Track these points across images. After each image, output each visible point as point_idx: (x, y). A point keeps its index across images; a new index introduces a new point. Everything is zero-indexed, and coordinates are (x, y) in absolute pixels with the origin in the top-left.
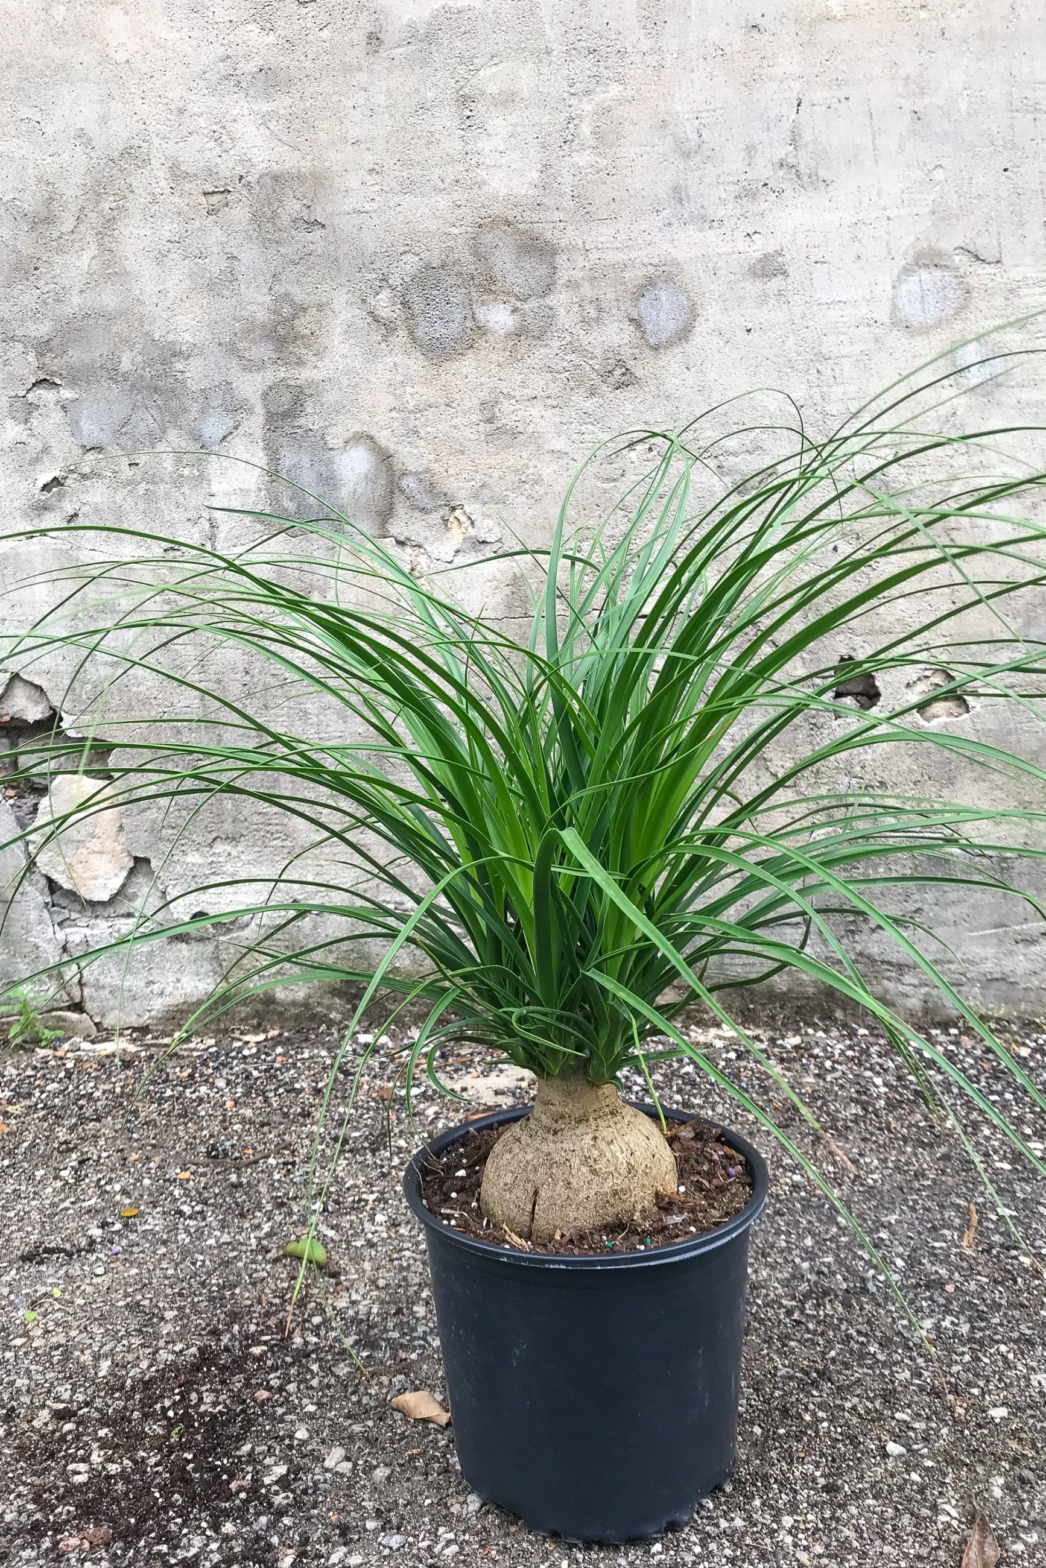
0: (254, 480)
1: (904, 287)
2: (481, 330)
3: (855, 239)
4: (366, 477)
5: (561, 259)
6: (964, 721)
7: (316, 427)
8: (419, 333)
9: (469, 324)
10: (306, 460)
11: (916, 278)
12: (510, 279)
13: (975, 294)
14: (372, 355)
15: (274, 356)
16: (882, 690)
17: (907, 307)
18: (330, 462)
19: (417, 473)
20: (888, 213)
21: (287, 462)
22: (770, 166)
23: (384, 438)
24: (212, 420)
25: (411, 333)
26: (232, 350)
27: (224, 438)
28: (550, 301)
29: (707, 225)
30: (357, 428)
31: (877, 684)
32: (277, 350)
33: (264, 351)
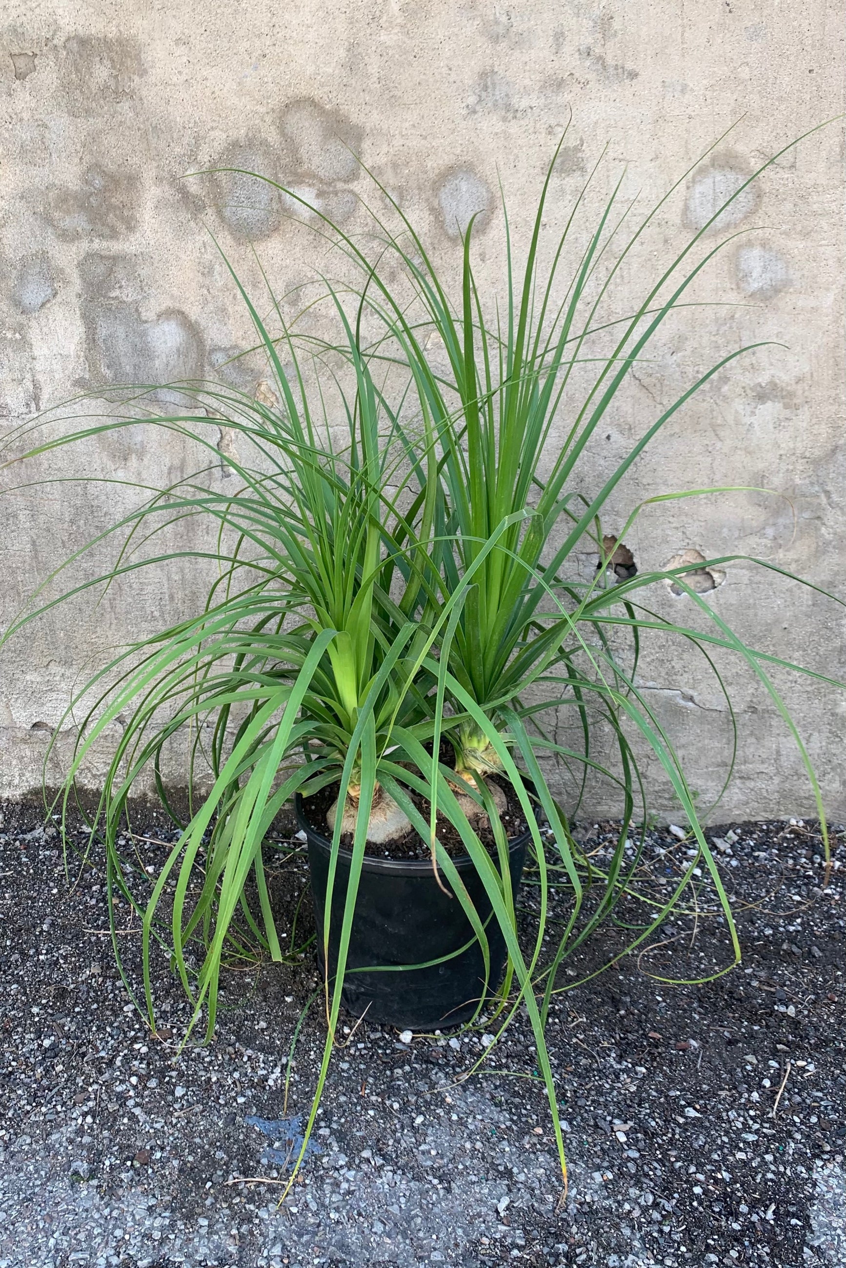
0: (73, 347)
1: (699, 188)
2: (287, 213)
3: (654, 136)
4: (178, 350)
5: (366, 145)
6: (709, 596)
7: (129, 299)
8: (227, 213)
9: (275, 206)
10: (121, 331)
11: (710, 181)
12: (316, 161)
13: (765, 199)
14: (181, 231)
15: (89, 227)
16: (638, 566)
17: (699, 209)
18: (143, 335)
19: (225, 350)
20: (689, 111)
21: (103, 332)
22: (577, 56)
23: (194, 313)
24: (31, 287)
25: (219, 213)
26: (48, 220)
27: (43, 305)
28: (355, 186)
29: (510, 115)
30: (167, 303)
31: (635, 560)
32: (91, 221)
33: (77, 221)
